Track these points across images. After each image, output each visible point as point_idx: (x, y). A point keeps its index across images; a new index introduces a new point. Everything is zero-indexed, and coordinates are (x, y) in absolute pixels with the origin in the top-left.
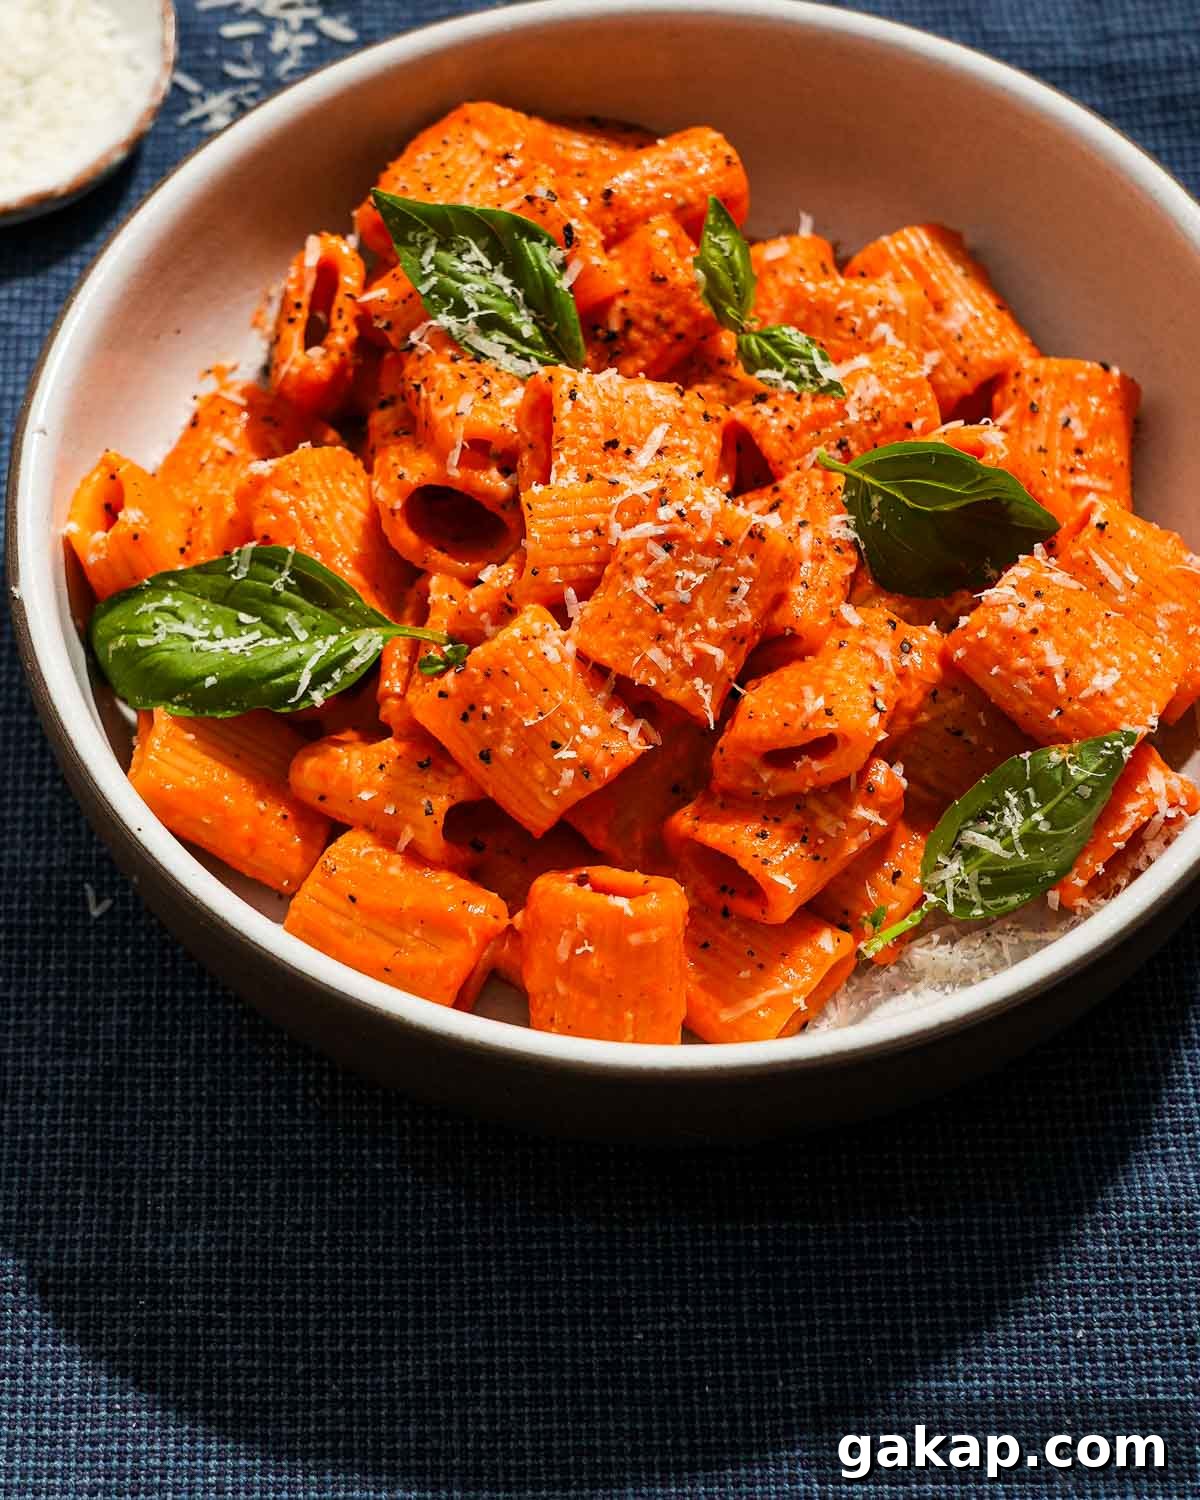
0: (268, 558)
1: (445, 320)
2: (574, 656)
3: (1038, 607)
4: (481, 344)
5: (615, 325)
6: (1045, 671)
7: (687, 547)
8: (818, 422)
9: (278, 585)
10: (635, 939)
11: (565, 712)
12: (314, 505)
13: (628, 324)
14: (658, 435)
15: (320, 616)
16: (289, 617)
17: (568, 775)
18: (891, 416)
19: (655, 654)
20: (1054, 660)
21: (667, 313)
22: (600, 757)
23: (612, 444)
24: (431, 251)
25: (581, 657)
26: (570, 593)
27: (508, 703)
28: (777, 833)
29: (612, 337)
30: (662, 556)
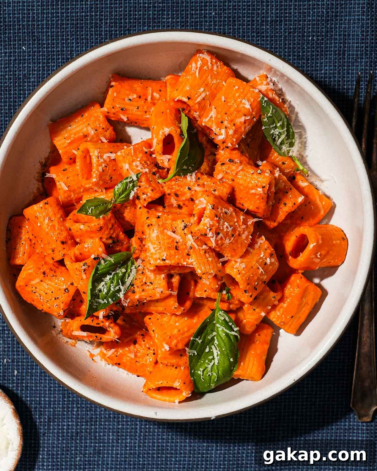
0: (190, 344)
1: (121, 295)
2: (241, 259)
3: (226, 123)
4: (128, 283)
5: (110, 241)
6: (245, 122)
7: (218, 228)
8: (148, 181)
9: (200, 341)
10: (320, 242)
11: (257, 261)
12: (175, 331)
13: (111, 237)
14: (170, 233)
15: (209, 329)
16: (209, 338)
17: (273, 260)
18: (145, 158)
19: (244, 236)
20: (243, 119)
21: (110, 226)
22: (269, 251)
23: (177, 248)
24: (100, 300)
25: (242, 257)
26: (221, 260)
27: (256, 278)
28: (285, 200)
29: (114, 242)
30: (221, 235)
